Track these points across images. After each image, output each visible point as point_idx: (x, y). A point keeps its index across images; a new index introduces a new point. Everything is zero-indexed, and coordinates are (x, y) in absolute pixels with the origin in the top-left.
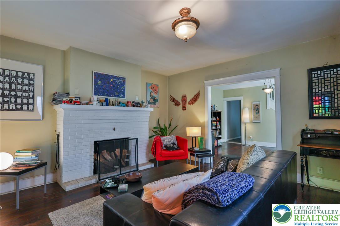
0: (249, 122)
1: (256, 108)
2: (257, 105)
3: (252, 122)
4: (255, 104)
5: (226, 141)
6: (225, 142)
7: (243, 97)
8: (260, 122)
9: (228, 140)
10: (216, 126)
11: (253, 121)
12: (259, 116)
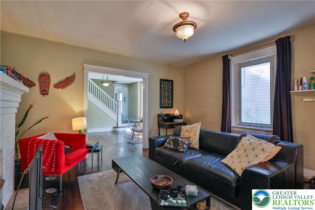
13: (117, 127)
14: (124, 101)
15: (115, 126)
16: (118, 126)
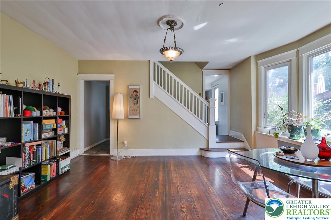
0: (124, 118)
1: (134, 96)
2: (136, 91)
3: (127, 118)
4: (132, 89)
5: (81, 154)
6: (80, 156)
7: (114, 75)
8: (139, 118)
9: (86, 149)
10: (55, 130)
11: (130, 117)
12: (138, 108)
13: (207, 150)
14: (222, 101)
15: (204, 146)
16: (208, 148)
